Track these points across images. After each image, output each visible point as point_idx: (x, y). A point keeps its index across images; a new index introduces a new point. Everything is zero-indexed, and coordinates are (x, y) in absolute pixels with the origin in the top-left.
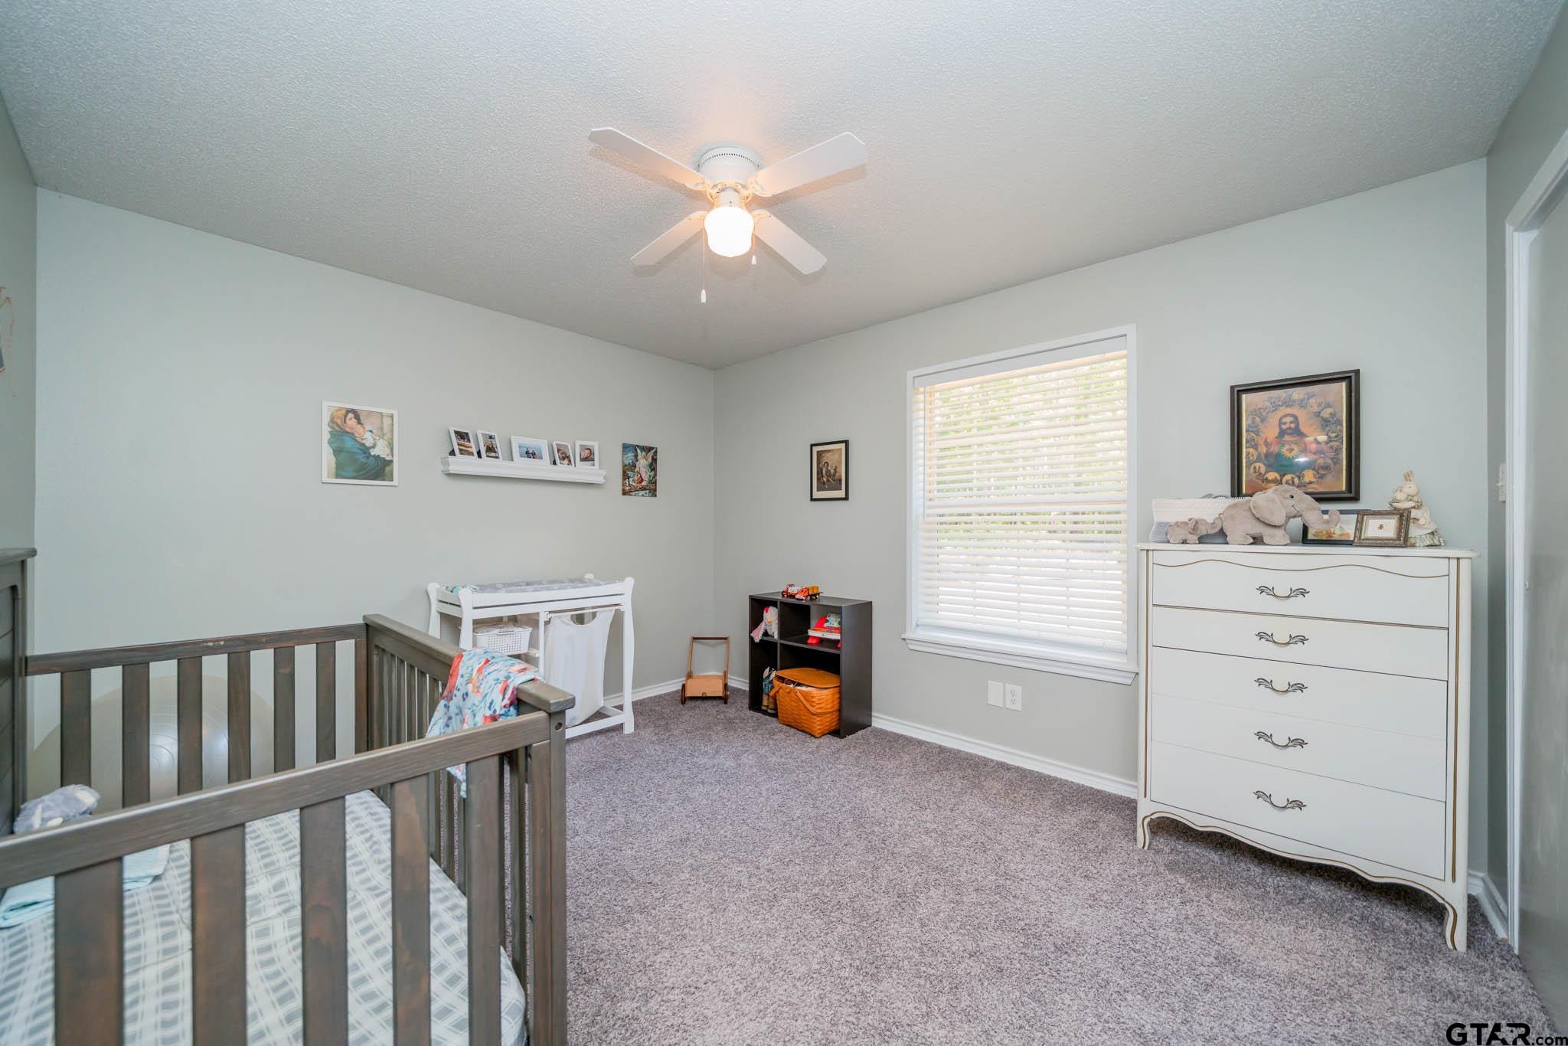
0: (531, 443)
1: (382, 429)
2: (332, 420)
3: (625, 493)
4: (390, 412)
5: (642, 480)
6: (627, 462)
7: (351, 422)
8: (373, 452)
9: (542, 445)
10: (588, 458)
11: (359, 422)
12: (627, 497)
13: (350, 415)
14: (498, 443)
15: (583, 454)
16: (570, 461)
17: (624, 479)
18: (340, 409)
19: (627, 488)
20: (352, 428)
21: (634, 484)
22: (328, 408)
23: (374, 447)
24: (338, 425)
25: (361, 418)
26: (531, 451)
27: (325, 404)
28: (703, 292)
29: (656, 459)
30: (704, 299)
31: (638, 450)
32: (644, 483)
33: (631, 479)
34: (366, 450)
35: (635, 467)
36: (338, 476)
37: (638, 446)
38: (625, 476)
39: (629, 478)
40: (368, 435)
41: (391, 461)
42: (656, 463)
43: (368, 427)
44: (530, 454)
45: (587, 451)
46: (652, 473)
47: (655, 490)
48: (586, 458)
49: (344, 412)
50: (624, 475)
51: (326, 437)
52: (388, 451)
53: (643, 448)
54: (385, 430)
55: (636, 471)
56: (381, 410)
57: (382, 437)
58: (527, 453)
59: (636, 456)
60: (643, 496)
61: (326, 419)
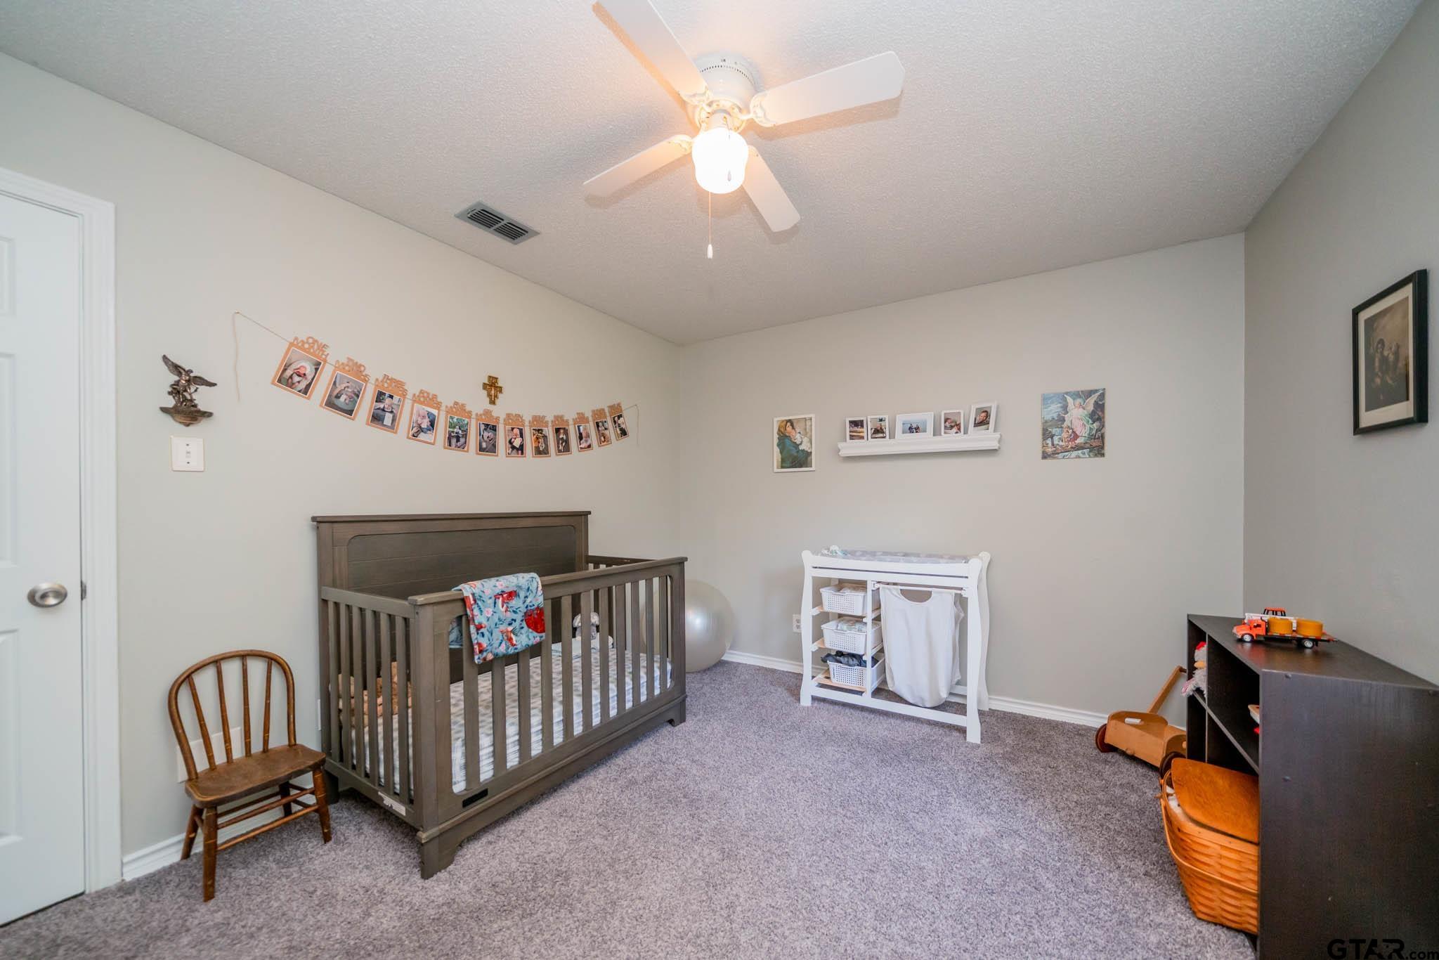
0: (914, 418)
1: (806, 429)
2: (779, 430)
3: (1045, 456)
4: (810, 416)
5: (1076, 436)
6: (1048, 417)
7: (789, 428)
8: (801, 448)
9: (927, 418)
10: (983, 422)
11: (793, 428)
12: (1048, 461)
13: (789, 424)
14: (886, 424)
15: (978, 418)
16: (959, 429)
17: (1045, 439)
18: (783, 421)
19: (1050, 450)
20: (789, 433)
21: (1061, 443)
22: (777, 420)
23: (801, 444)
24: (782, 433)
25: (795, 424)
26: (914, 426)
27: (776, 419)
28: (710, 248)
29: (1103, 404)
30: (710, 254)
31: (1068, 398)
32: (1079, 441)
33: (1056, 438)
34: (797, 446)
35: (1065, 421)
36: (782, 467)
37: (1067, 393)
38: (1047, 435)
39: (1052, 437)
40: (798, 436)
41: (811, 452)
42: (1103, 411)
43: (798, 431)
44: (913, 429)
45: (984, 414)
46: (1096, 425)
47: (1103, 448)
48: (981, 422)
49: (785, 422)
50: (1044, 434)
51: (776, 441)
52: (809, 445)
53: (1076, 395)
54: (808, 430)
55: (1065, 425)
56: (803, 416)
57: (806, 435)
58: (910, 428)
59: (1065, 408)
60: (1079, 457)
61: (776, 430)
